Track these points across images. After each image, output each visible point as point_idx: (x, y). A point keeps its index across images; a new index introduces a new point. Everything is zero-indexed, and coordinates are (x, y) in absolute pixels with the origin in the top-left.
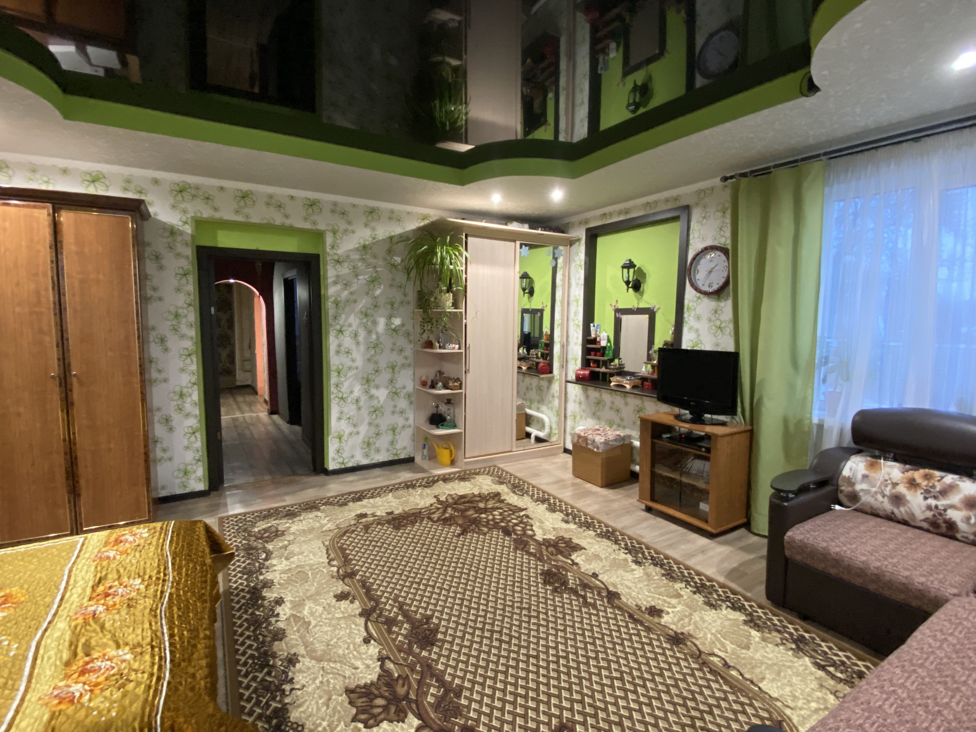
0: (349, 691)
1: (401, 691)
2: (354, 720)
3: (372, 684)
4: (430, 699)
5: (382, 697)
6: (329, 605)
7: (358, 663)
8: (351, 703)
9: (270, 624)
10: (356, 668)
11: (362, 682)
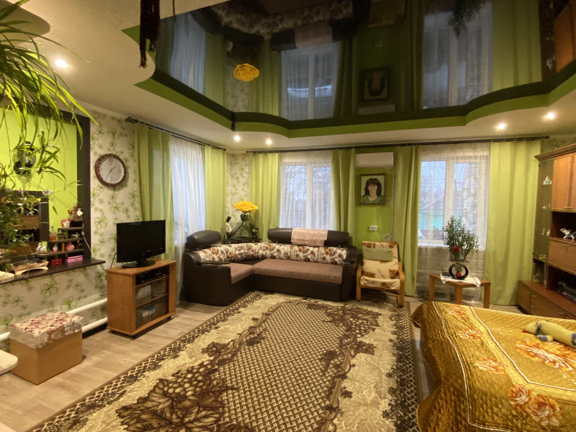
0: (373, 354)
1: (355, 346)
2: (375, 347)
3: (363, 352)
4: (349, 340)
5: (363, 349)
6: (358, 393)
7: (363, 360)
8: (374, 351)
9: (396, 401)
10: (365, 359)
11: (366, 354)
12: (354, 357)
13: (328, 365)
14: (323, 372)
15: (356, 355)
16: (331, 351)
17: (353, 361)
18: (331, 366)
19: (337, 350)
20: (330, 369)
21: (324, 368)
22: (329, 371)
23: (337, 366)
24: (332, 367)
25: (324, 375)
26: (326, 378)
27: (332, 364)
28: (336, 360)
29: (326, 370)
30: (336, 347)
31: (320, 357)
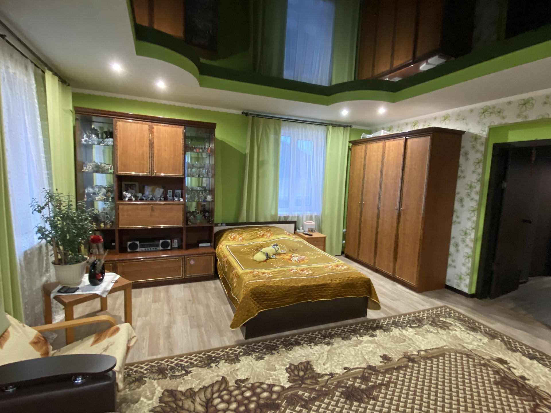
0: (308, 362)
2: (291, 364)
3: (314, 371)
4: (300, 393)
5: (305, 374)
6: (375, 353)
7: (328, 365)
8: (301, 363)
9: (354, 335)
11: (314, 367)
12: (331, 374)
13: (374, 387)
14: (387, 386)
15: (326, 375)
16: (347, 399)
17: (339, 371)
18: (370, 384)
19: (337, 394)
20: (376, 382)
21: (381, 389)
22: (378, 382)
23: (365, 379)
24: (372, 382)
25: (389, 382)
26: (391, 378)
27: (367, 385)
28: (357, 385)
29: (381, 385)
30: (332, 399)
31: (372, 402)
